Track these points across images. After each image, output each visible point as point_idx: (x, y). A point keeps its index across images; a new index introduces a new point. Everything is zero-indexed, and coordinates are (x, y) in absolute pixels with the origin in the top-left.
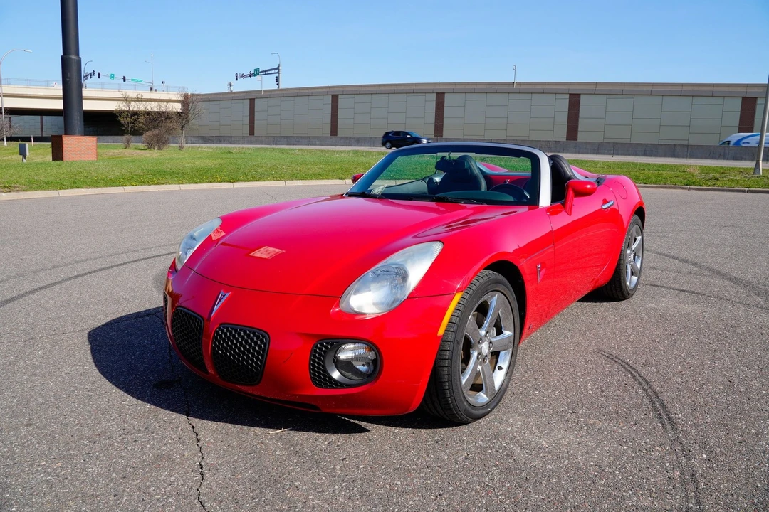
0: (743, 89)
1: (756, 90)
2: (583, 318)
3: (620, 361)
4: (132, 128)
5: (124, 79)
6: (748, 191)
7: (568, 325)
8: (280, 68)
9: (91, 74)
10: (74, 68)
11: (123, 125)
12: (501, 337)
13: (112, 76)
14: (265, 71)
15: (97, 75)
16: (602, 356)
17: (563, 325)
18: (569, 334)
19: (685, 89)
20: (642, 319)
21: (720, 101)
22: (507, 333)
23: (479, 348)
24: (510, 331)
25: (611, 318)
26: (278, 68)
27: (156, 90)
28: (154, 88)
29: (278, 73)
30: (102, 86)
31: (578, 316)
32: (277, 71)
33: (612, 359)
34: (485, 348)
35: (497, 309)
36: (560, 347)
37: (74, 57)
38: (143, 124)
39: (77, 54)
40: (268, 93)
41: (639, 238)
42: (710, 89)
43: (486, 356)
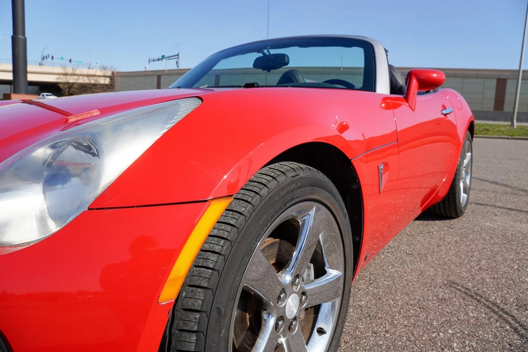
0: (498, 73)
1: (506, 74)
2: (419, 238)
3: (484, 301)
4: (68, 92)
5: (70, 61)
6: (512, 139)
7: (404, 247)
8: (179, 55)
9: (46, 57)
10: (21, 44)
11: (62, 90)
12: (323, 280)
13: (62, 58)
14: (169, 57)
15: (51, 58)
16: (458, 293)
17: (398, 247)
18: (408, 259)
19: (458, 72)
20: (485, 240)
21: (482, 80)
22: (333, 273)
23: (278, 309)
24: (337, 269)
25: (449, 238)
26: (178, 55)
27: (93, 69)
28: (91, 67)
29: (178, 58)
30: (53, 65)
31: (413, 235)
32: (177, 57)
33: (472, 297)
34: (292, 306)
35: (315, 233)
36: (400, 277)
37: (21, 37)
38: (77, 89)
39: (24, 34)
40: (170, 72)
41: (469, 154)
42: (475, 73)
43: (295, 319)
